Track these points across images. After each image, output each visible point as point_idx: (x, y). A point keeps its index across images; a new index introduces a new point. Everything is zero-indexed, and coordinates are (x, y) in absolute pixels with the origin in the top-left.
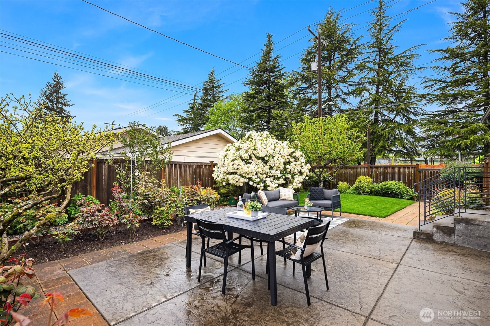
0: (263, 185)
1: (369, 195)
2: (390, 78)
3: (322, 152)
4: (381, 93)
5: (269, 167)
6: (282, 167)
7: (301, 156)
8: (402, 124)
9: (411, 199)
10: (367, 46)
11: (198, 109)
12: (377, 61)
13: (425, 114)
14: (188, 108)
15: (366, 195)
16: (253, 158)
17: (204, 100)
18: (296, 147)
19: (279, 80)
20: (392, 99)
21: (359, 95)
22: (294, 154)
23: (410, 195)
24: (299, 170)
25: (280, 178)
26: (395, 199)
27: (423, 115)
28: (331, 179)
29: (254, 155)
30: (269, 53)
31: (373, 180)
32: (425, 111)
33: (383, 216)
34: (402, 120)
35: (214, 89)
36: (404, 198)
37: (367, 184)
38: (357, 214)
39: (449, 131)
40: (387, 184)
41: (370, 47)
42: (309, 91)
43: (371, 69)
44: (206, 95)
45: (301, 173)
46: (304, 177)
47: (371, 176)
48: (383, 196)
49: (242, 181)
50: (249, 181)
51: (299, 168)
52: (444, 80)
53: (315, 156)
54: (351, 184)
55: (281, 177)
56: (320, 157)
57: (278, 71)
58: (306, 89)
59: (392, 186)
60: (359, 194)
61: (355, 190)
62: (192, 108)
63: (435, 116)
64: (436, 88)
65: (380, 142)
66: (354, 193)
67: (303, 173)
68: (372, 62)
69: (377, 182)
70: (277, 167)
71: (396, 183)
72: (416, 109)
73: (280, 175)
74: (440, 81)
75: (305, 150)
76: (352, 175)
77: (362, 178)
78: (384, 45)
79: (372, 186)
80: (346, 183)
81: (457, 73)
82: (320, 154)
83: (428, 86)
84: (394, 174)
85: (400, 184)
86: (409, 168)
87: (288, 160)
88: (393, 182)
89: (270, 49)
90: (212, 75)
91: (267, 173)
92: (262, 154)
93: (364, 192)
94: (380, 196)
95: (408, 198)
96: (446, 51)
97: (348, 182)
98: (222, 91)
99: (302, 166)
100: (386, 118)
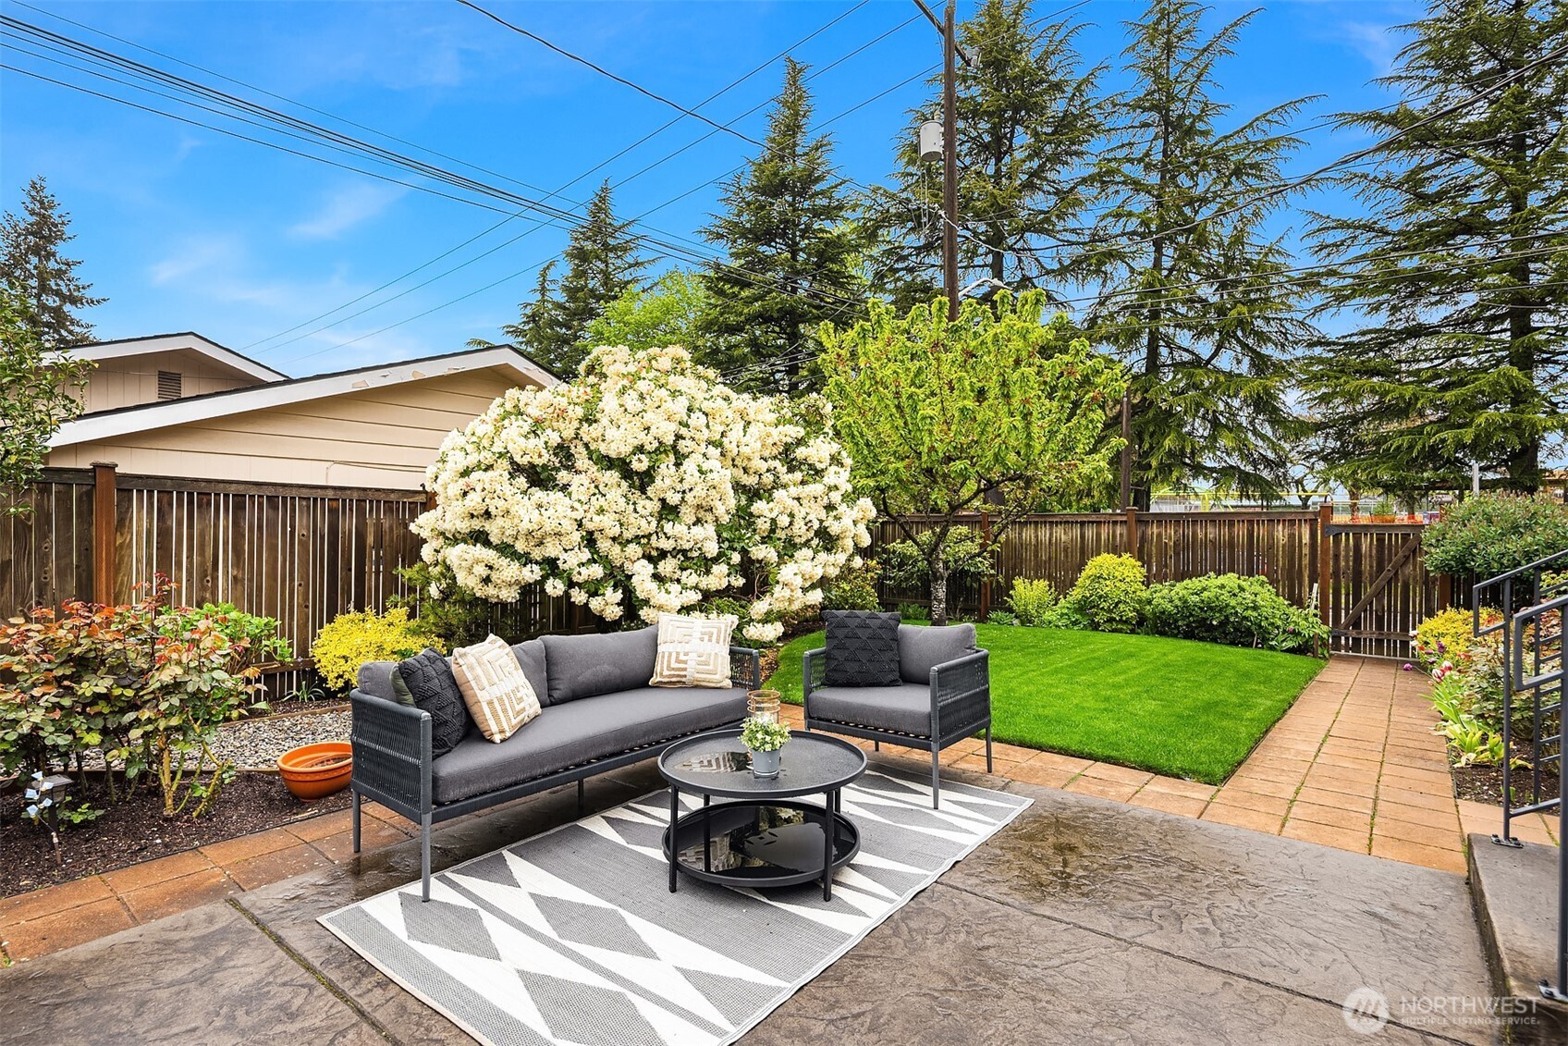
0: (619, 595)
1: (1133, 632)
2: (1198, 219)
3: (932, 449)
4: (1171, 270)
5: (655, 506)
6: (726, 505)
7: (835, 460)
8: (1240, 375)
9: (1304, 649)
10: (1125, 105)
11: (553, 323)
12: (1157, 157)
13: (1319, 343)
14: (517, 320)
15: (1120, 631)
16: (582, 461)
17: (572, 293)
18: (813, 422)
19: (827, 225)
20: (1207, 291)
21: (1098, 271)
22: (801, 452)
23: (1296, 634)
24: (816, 525)
25: (716, 560)
26: (1240, 650)
27: (1311, 345)
28: (984, 565)
29: (586, 446)
30: (793, 129)
31: (1149, 570)
32: (1316, 333)
33: (1219, 771)
34: (1239, 362)
35: (611, 255)
36: (1272, 648)
37: (1123, 586)
38: (1081, 756)
39: (1402, 396)
40: (1205, 589)
41: (1134, 108)
42: (927, 260)
43: (1137, 186)
44: (580, 274)
45: (827, 541)
46: (841, 558)
47: (1141, 556)
48: (1189, 635)
49: (509, 579)
50: (545, 578)
51: (817, 513)
52: (1381, 224)
53: (908, 467)
54: (1062, 586)
55: (720, 555)
56: (929, 472)
57: (822, 193)
58: (917, 255)
59: (1225, 597)
60: (1095, 627)
61: (1076, 611)
62: (533, 318)
63: (1350, 346)
64: (1355, 251)
65: (1164, 435)
66: (1075, 623)
67: (838, 538)
68: (1140, 160)
69: (1161, 578)
70: (699, 507)
71: (1243, 584)
72: (1288, 325)
73: (712, 549)
74: (1368, 228)
75: (868, 444)
76: (1066, 550)
77: (1103, 562)
78: (1182, 100)
79: (1145, 595)
80: (1043, 584)
81: (1424, 200)
82: (925, 458)
83: (1327, 246)
84: (1231, 545)
85: (1257, 588)
86: (1292, 522)
87: (768, 479)
88: (1230, 579)
89: (797, 114)
90: (600, 206)
91: (648, 536)
92: (617, 444)
93: (1111, 620)
94: (1175, 636)
95: (1289, 644)
96: (1392, 120)
97: (1050, 578)
98: (637, 264)
99: (830, 507)
100: (1186, 357)
